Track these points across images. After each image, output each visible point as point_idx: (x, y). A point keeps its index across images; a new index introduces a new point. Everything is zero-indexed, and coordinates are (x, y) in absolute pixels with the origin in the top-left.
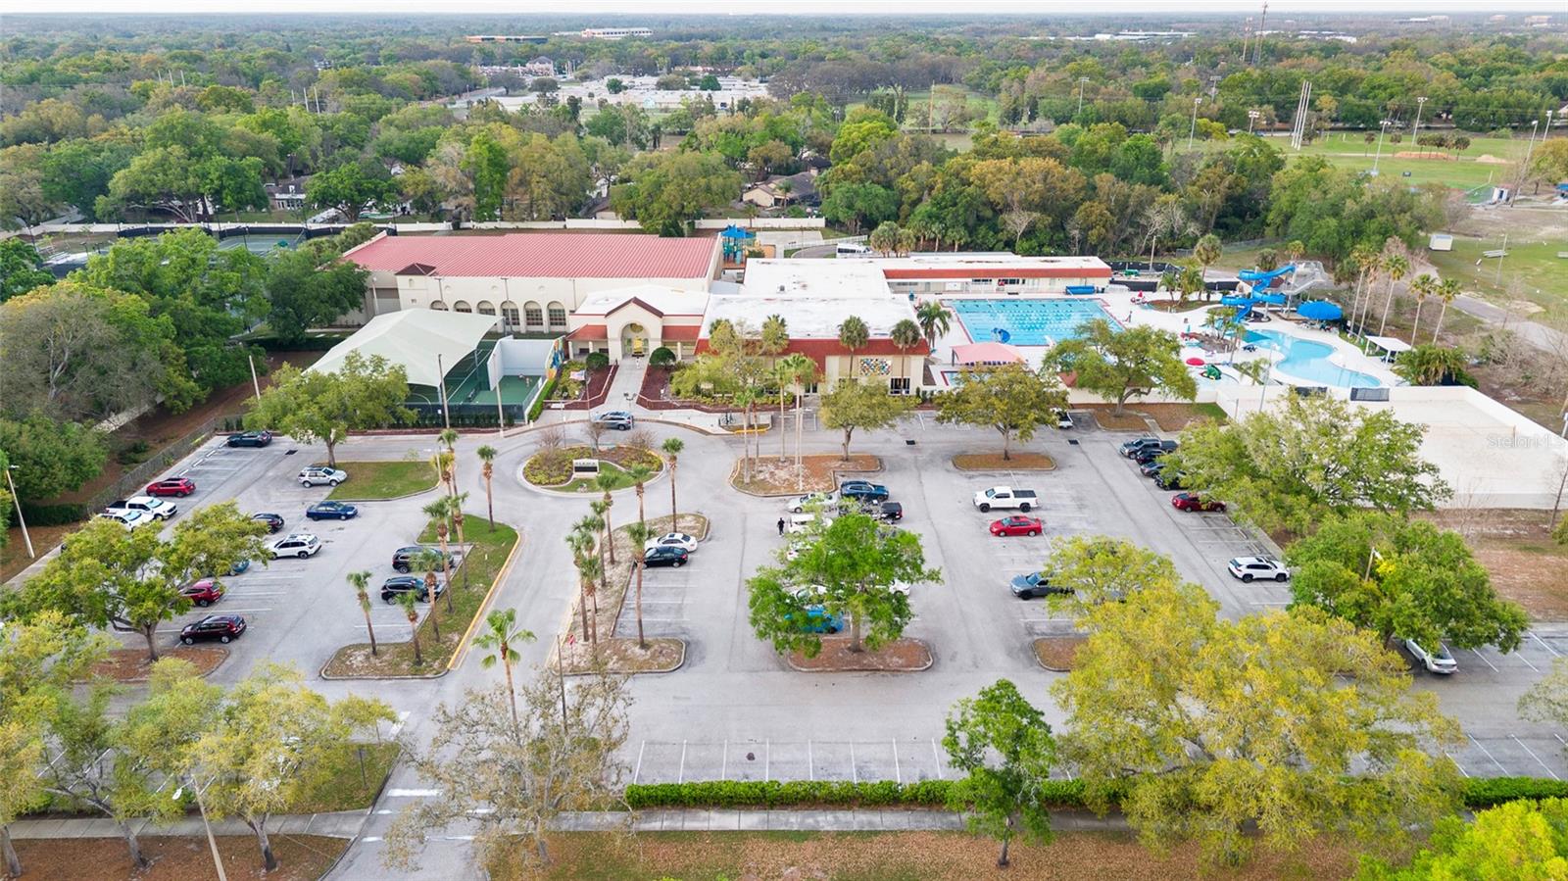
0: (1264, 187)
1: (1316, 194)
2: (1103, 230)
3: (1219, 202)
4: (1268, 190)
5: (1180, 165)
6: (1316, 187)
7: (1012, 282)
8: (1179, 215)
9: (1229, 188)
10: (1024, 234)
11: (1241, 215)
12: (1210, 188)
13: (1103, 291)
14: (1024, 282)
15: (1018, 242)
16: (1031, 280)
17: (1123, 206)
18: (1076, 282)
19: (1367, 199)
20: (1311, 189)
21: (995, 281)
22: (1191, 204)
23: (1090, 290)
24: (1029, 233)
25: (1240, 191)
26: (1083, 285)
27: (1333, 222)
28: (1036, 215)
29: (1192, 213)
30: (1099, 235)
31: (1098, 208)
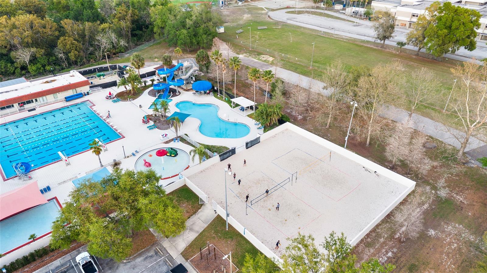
0: (146, 14)
1: (172, 17)
2: (76, 52)
3: (129, 25)
4: (148, 15)
5: (105, 6)
6: (170, 14)
7: (29, 102)
8: (113, 36)
9: (131, 17)
10: (31, 61)
11: (141, 29)
12: (123, 18)
13: (88, 94)
14: (36, 100)
15: (29, 67)
16: (41, 98)
17: (83, 36)
18: (70, 93)
19: (194, 18)
20: (169, 15)
21: (16, 105)
22: (117, 28)
23: (80, 95)
24: (34, 60)
25: (137, 17)
26: (75, 93)
27: (184, 31)
28: (33, 50)
29: (120, 33)
30: (75, 55)
31: (69, 40)
